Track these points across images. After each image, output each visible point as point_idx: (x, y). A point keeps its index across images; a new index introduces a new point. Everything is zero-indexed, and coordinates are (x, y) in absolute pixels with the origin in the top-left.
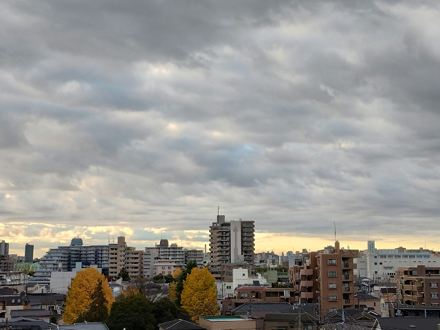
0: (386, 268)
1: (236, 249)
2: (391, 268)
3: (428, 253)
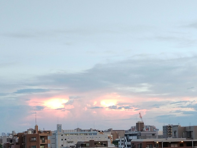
3: (96, 132)
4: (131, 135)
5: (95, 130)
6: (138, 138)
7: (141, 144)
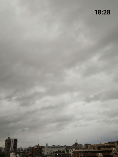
0: (50, 151)
1: (12, 147)
2: (51, 151)
3: (60, 147)
4: (73, 148)
5: (60, 146)
6: (76, 149)
7: (77, 152)
